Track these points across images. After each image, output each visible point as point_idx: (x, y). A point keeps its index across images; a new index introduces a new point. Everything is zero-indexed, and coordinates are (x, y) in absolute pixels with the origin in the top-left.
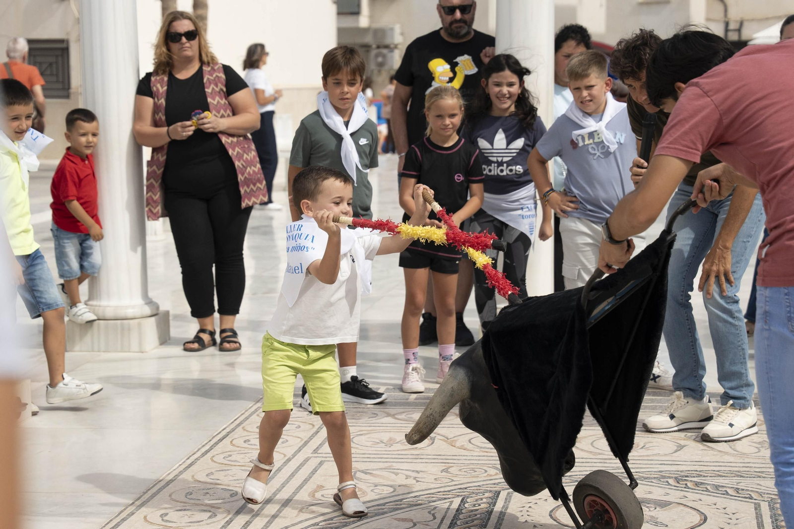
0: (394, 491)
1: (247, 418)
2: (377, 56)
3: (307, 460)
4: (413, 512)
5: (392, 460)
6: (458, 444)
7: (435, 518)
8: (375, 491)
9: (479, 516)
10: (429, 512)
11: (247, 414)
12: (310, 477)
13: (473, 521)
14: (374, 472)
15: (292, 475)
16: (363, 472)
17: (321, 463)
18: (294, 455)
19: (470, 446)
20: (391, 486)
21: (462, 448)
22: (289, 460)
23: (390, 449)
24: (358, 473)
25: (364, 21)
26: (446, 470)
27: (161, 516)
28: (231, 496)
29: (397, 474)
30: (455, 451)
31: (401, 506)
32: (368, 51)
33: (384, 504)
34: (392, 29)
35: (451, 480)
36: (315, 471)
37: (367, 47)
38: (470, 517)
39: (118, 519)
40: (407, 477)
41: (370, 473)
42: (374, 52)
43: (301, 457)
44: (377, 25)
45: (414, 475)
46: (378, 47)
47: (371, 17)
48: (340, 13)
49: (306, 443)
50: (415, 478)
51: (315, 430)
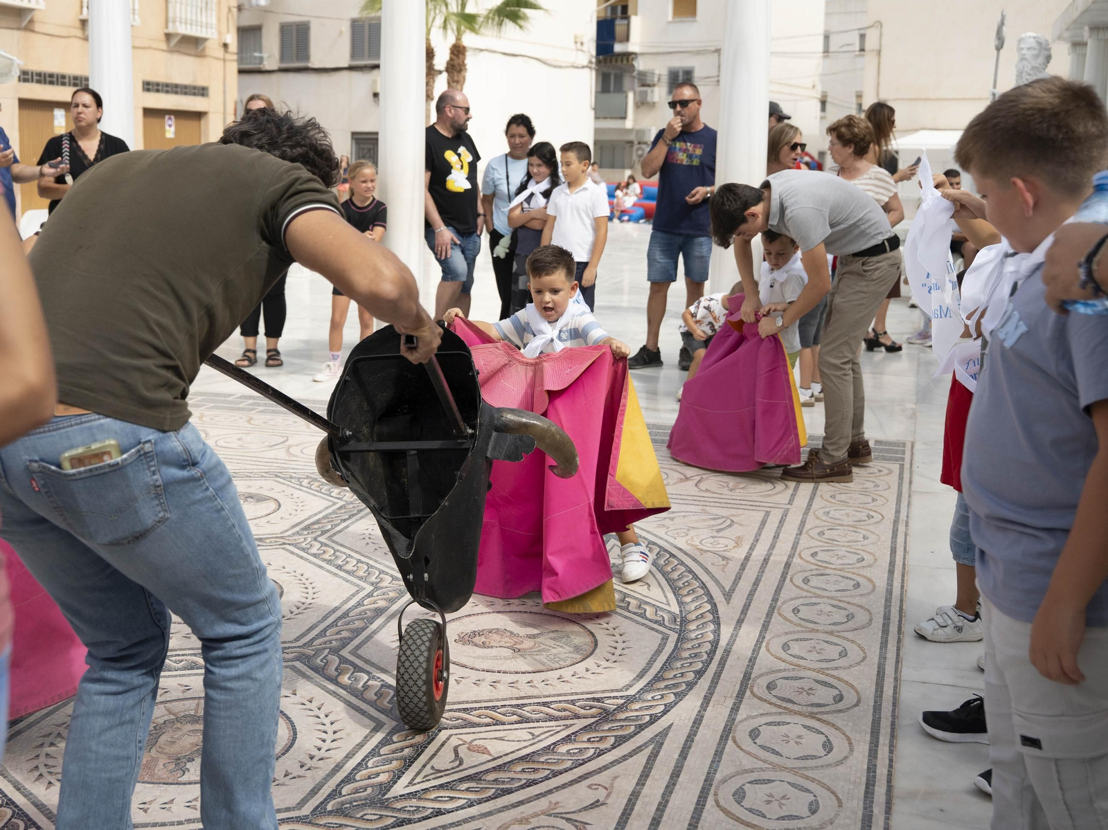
2: (638, 149)
25: (629, 124)
32: (632, 146)
34: (649, 130)
37: (631, 143)
42: (636, 147)
44: (638, 127)
46: (639, 143)
47: (635, 121)
48: (597, 118)
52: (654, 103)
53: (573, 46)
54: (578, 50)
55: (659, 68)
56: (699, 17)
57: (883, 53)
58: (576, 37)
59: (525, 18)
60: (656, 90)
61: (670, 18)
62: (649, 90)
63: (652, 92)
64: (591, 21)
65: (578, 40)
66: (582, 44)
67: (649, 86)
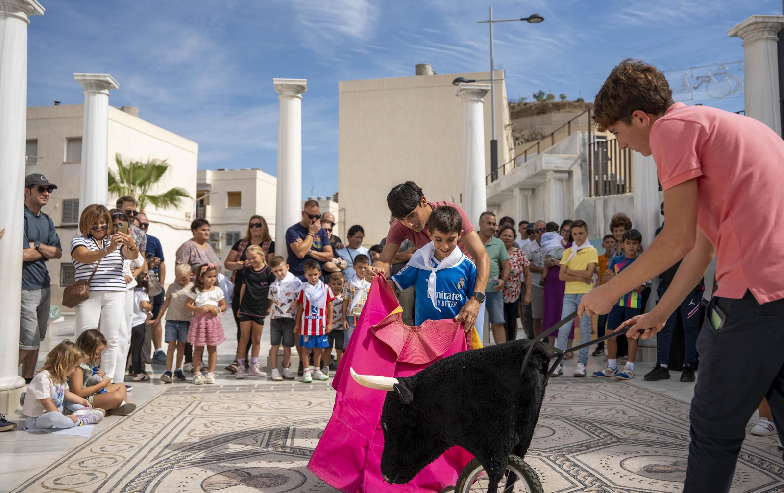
0: (233, 430)
1: (153, 400)
3: (185, 418)
4: (245, 440)
6: (263, 407)
7: (257, 442)
8: (223, 430)
11: (153, 399)
12: (187, 425)
15: (177, 425)
17: (193, 419)
18: (178, 416)
19: (270, 408)
20: (231, 428)
21: (266, 409)
22: (175, 418)
27: (101, 449)
28: (143, 436)
29: (234, 422)
30: (262, 410)
31: (238, 437)
33: (229, 436)
35: (263, 423)
36: (190, 422)
39: (74, 452)
40: (239, 423)
43: (182, 417)
49: (184, 410)
50: (243, 423)
51: (189, 404)
52: (219, 250)
53: (185, 218)
54: (187, 220)
55: (221, 231)
56: (242, 207)
57: (346, 223)
58: (186, 214)
59: (180, 200)
60: (220, 243)
61: (227, 207)
62: (216, 243)
63: (218, 244)
64: (193, 206)
65: (188, 215)
66: (189, 217)
67: (216, 241)
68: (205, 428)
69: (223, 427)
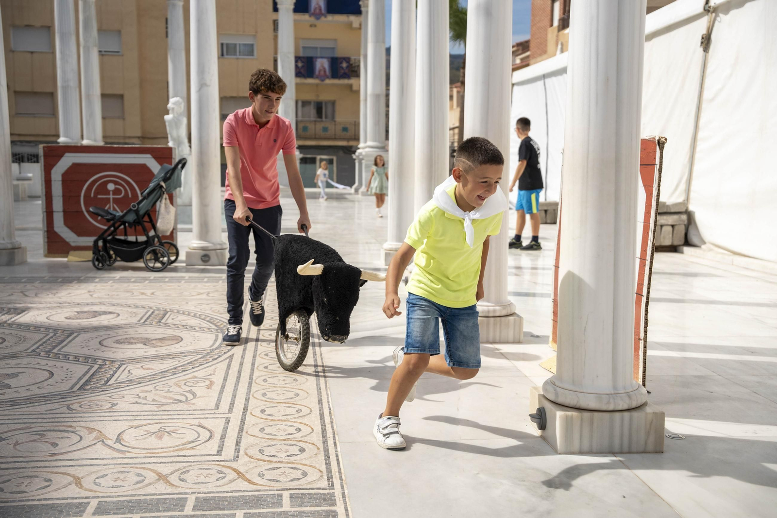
0: (155, 387)
5: (158, 413)
8: (169, 387)
9: (100, 374)
10: (132, 374)
13: (105, 370)
14: (172, 401)
16: (181, 401)
20: (157, 390)
23: (161, 425)
24: (184, 400)
26: (113, 405)
29: (154, 400)
31: (150, 377)
35: (112, 397)
38: (106, 373)
40: (145, 398)
41: (175, 400)
45: (139, 400)
50: (139, 397)
68: (194, 389)
69: (169, 391)
